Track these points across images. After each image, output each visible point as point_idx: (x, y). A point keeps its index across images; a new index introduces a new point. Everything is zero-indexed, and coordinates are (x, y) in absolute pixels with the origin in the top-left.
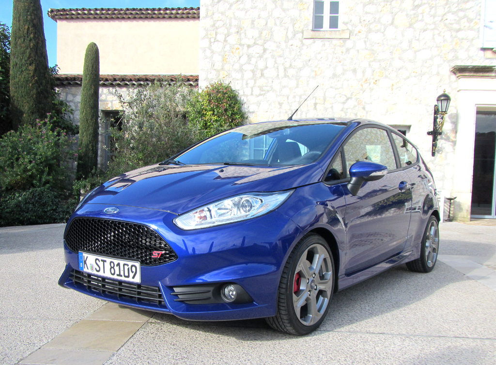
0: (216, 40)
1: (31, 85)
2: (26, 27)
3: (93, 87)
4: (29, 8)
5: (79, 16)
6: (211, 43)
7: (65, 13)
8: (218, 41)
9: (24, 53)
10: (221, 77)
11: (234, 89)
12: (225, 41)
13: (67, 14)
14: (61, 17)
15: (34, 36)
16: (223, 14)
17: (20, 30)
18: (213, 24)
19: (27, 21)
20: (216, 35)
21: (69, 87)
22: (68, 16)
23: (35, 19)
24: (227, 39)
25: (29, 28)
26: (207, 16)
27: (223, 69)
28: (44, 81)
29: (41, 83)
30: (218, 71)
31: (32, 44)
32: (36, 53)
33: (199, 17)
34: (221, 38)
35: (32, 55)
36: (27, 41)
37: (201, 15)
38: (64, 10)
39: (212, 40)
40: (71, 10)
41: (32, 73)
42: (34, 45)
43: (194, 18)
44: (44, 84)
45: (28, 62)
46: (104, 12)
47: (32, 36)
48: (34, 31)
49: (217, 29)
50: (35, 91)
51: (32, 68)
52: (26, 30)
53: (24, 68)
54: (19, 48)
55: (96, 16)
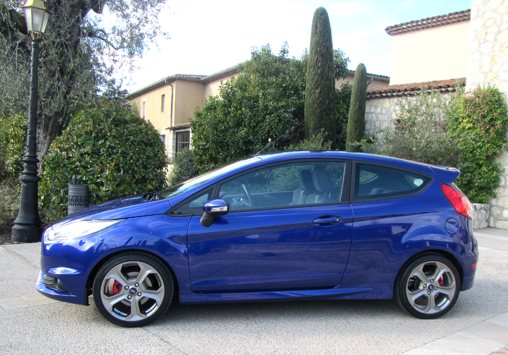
0: (485, 41)
1: (316, 105)
2: (316, 57)
3: (357, 103)
4: (319, 41)
5: (409, 29)
6: (480, 44)
7: (397, 28)
8: (487, 41)
9: (313, 79)
10: (488, 80)
11: (501, 92)
12: (495, 40)
13: (400, 29)
14: (395, 32)
15: (322, 64)
16: (494, 11)
17: (312, 61)
18: (483, 24)
19: (317, 52)
20: (486, 35)
21: (372, 100)
22: (400, 31)
23: (323, 49)
24: (497, 38)
25: (318, 58)
26: (477, 17)
27: (490, 71)
28: (327, 101)
29: (325, 103)
30: (486, 74)
31: (319, 71)
32: (322, 77)
33: (469, 19)
34: (491, 37)
35: (319, 80)
36: (316, 70)
37: (472, 17)
38: (396, 26)
39: (482, 41)
40: (402, 25)
41: (317, 95)
42: (321, 71)
43: (464, 20)
44: (327, 103)
45: (316, 86)
46: (429, 21)
47: (320, 64)
48: (322, 60)
49: (487, 28)
50: (319, 110)
51: (317, 91)
52: (316, 60)
53: (312, 91)
54: (310, 75)
55: (423, 26)
